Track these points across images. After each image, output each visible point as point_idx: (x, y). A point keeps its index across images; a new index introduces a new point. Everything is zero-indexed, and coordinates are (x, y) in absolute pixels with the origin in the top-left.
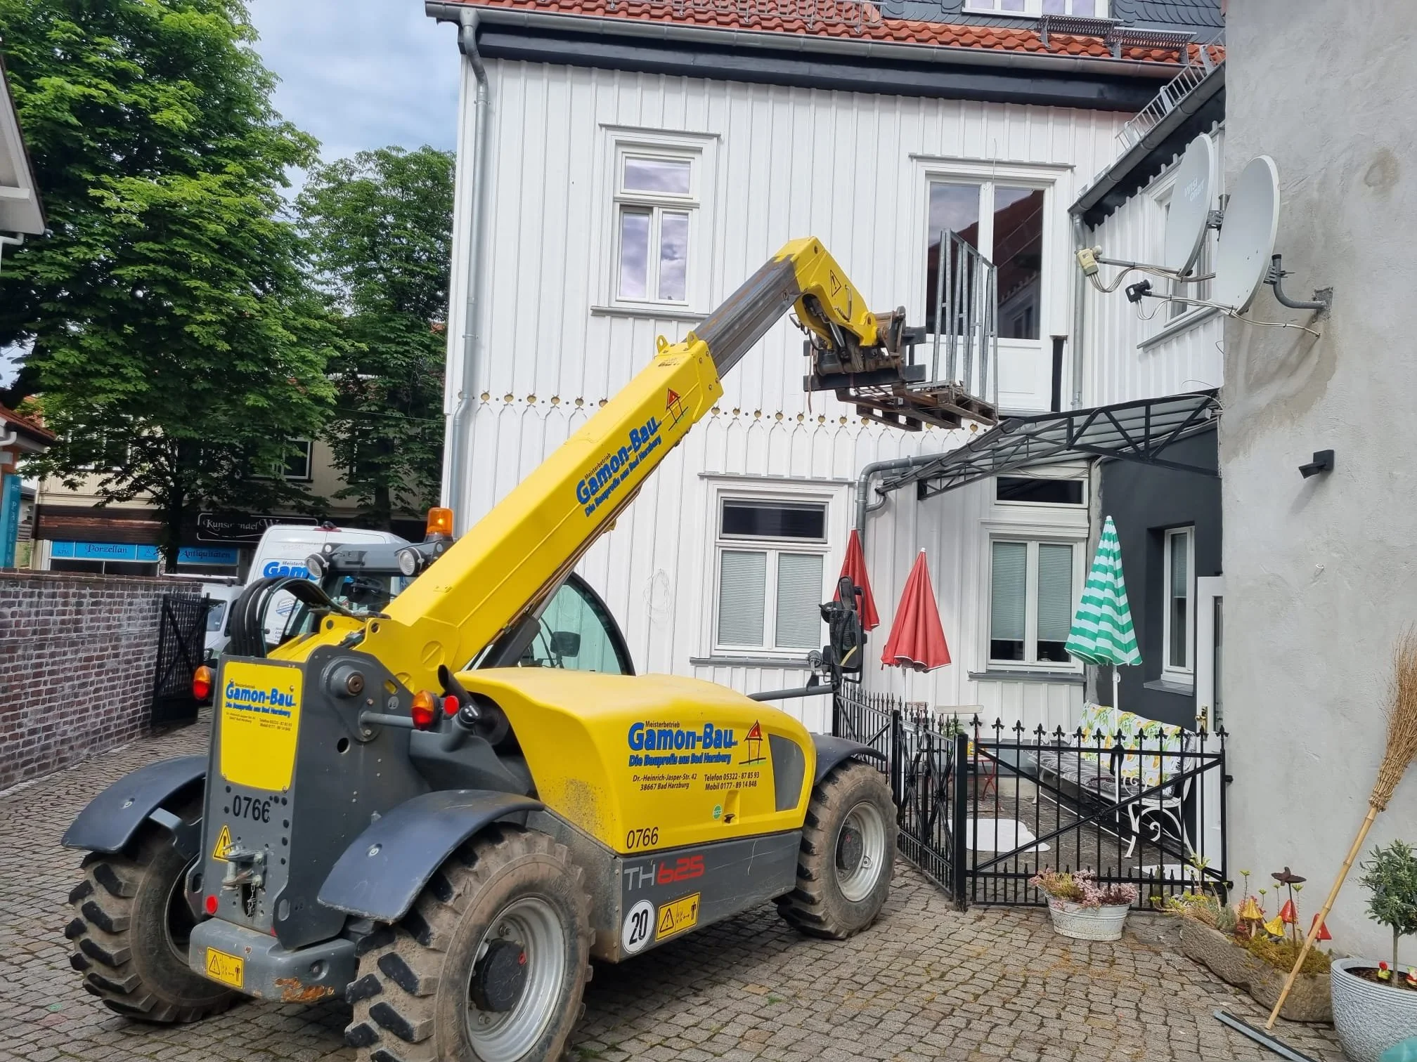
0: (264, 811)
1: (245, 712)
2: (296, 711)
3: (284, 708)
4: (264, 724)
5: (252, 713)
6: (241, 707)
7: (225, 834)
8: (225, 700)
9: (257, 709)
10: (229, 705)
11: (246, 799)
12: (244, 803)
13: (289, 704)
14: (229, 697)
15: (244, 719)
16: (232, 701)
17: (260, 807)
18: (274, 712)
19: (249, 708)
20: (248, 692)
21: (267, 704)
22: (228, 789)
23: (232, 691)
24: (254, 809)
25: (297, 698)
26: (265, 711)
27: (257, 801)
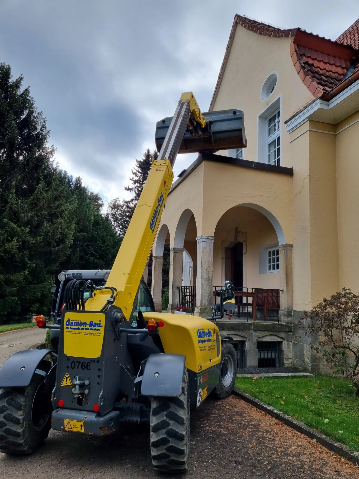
0: (87, 366)
1: (76, 330)
2: (102, 329)
4: (86, 334)
5: (80, 331)
7: (67, 376)
9: (83, 329)
10: (68, 328)
11: (77, 362)
12: (77, 364)
13: (99, 326)
15: (75, 333)
17: (86, 365)
18: (91, 329)
19: (79, 329)
20: (78, 323)
21: (88, 327)
22: (68, 360)
23: (69, 323)
24: (82, 365)
25: (103, 324)
27: (84, 362)
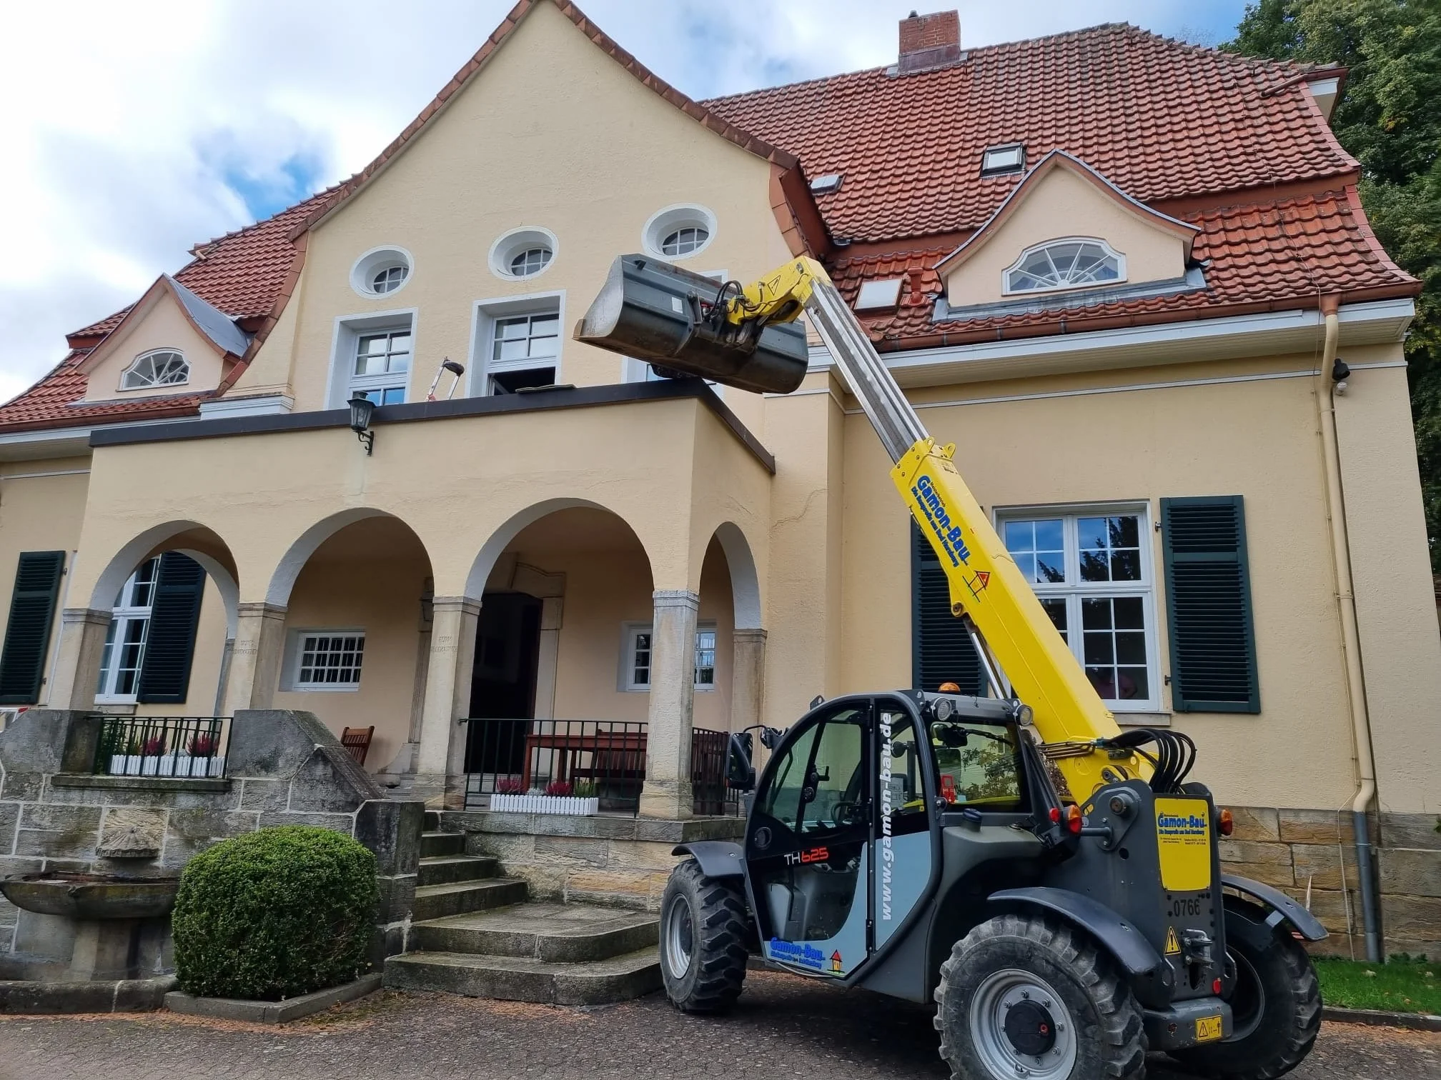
0: (1196, 906)
1: (1173, 836)
2: (1207, 830)
3: (1200, 829)
4: (1188, 842)
6: (1170, 832)
7: (1171, 932)
8: (1158, 828)
9: (1182, 832)
10: (1161, 832)
11: (1182, 901)
12: (1182, 905)
13: (1203, 826)
14: (1161, 826)
15: (1173, 841)
16: (1163, 828)
17: (1193, 904)
18: (1194, 832)
19: (1176, 832)
22: (1169, 898)
23: (1162, 821)
24: (1189, 906)
25: (1207, 822)
26: (1188, 832)
27: (1190, 901)
